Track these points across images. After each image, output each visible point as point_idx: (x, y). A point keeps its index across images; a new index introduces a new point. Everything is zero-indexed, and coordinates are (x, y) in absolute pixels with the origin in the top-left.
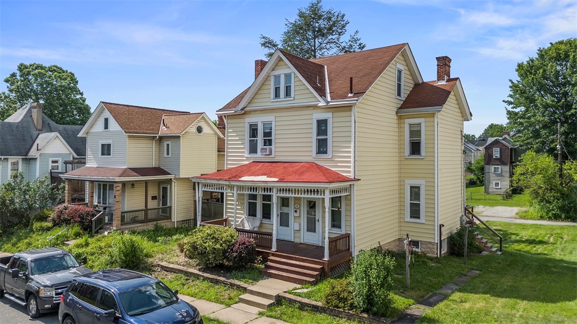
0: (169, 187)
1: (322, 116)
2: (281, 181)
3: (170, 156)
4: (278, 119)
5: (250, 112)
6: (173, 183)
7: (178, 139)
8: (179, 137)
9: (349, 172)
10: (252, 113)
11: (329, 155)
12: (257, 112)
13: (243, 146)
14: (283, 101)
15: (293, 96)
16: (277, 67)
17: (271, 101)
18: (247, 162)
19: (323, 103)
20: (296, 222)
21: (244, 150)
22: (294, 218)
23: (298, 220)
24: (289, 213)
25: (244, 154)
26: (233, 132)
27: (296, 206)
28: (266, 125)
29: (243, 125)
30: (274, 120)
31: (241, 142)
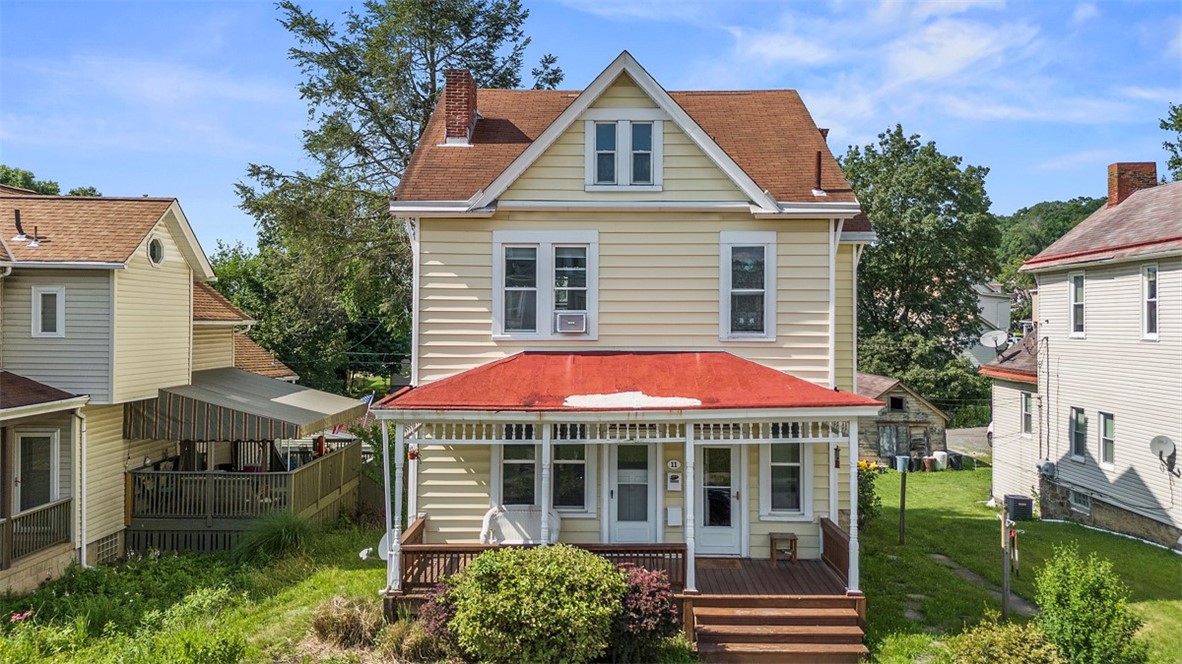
0: (56, 437)
1: (749, 238)
2: (710, 405)
3: (61, 331)
4: (606, 239)
5: (509, 215)
6: (77, 421)
7: (104, 279)
8: (106, 273)
9: (824, 374)
10: (520, 217)
11: (770, 334)
12: (535, 217)
13: (485, 310)
14: (624, 191)
15: (661, 182)
16: (605, 101)
17: (588, 189)
18: (501, 355)
19: (766, 207)
20: (673, 506)
21: (490, 321)
22: (665, 497)
23: (676, 500)
24: (646, 486)
25: (490, 330)
26: (447, 267)
27: (670, 464)
28: (563, 254)
29: (484, 249)
30: (596, 240)
31: (476, 298)
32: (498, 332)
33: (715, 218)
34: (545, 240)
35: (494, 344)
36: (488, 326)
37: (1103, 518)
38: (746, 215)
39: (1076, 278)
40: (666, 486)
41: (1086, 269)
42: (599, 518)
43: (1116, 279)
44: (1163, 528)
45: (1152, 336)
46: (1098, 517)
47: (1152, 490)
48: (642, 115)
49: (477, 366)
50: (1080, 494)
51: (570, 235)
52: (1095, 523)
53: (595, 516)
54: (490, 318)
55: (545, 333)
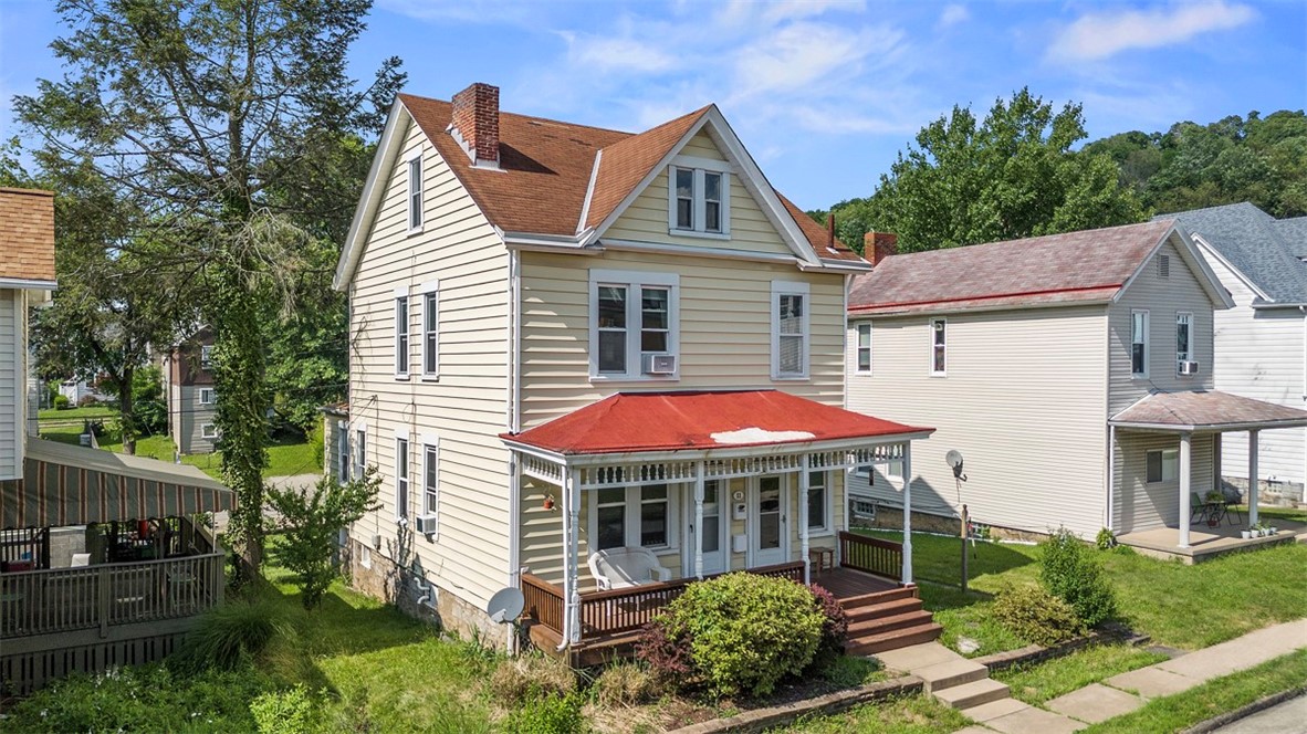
2: (821, 438)
4: (686, 282)
5: (609, 254)
10: (613, 256)
11: (806, 374)
15: (728, 231)
17: (672, 232)
18: (598, 397)
19: (811, 261)
20: (739, 534)
21: (587, 363)
22: (731, 526)
23: (740, 529)
24: (717, 518)
25: (586, 371)
26: (546, 305)
27: (735, 496)
28: (649, 295)
29: (581, 287)
30: (678, 283)
31: (574, 339)
32: (593, 374)
33: (767, 268)
34: (634, 279)
35: (591, 386)
36: (584, 368)
37: (889, 520)
38: (794, 268)
39: (860, 326)
40: (732, 517)
41: (873, 320)
42: (681, 554)
43: (904, 329)
44: (949, 523)
45: (939, 373)
46: (883, 520)
47: (940, 493)
48: (715, 166)
49: (577, 409)
50: (863, 504)
51: (657, 277)
52: (880, 526)
53: (678, 551)
54: (586, 359)
55: (633, 375)
